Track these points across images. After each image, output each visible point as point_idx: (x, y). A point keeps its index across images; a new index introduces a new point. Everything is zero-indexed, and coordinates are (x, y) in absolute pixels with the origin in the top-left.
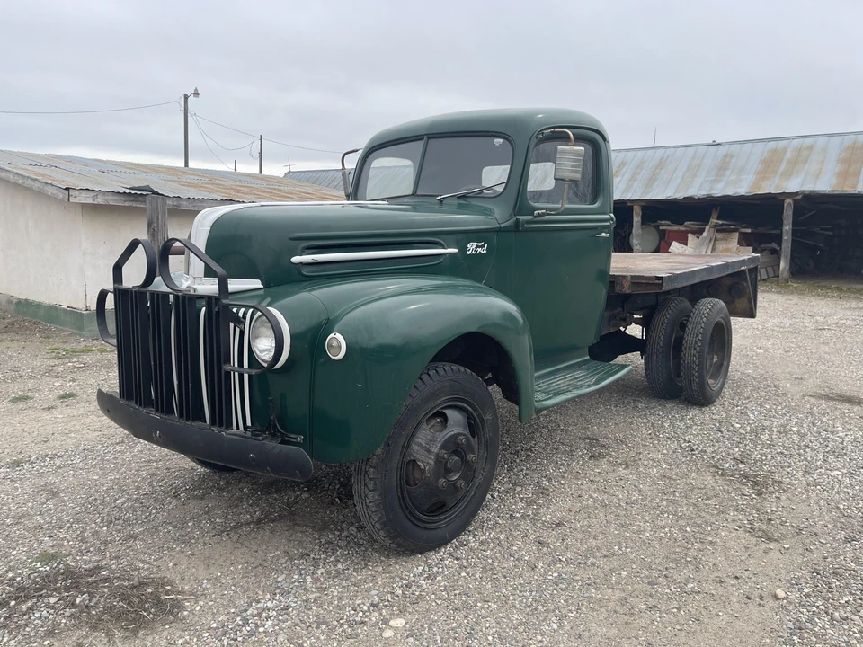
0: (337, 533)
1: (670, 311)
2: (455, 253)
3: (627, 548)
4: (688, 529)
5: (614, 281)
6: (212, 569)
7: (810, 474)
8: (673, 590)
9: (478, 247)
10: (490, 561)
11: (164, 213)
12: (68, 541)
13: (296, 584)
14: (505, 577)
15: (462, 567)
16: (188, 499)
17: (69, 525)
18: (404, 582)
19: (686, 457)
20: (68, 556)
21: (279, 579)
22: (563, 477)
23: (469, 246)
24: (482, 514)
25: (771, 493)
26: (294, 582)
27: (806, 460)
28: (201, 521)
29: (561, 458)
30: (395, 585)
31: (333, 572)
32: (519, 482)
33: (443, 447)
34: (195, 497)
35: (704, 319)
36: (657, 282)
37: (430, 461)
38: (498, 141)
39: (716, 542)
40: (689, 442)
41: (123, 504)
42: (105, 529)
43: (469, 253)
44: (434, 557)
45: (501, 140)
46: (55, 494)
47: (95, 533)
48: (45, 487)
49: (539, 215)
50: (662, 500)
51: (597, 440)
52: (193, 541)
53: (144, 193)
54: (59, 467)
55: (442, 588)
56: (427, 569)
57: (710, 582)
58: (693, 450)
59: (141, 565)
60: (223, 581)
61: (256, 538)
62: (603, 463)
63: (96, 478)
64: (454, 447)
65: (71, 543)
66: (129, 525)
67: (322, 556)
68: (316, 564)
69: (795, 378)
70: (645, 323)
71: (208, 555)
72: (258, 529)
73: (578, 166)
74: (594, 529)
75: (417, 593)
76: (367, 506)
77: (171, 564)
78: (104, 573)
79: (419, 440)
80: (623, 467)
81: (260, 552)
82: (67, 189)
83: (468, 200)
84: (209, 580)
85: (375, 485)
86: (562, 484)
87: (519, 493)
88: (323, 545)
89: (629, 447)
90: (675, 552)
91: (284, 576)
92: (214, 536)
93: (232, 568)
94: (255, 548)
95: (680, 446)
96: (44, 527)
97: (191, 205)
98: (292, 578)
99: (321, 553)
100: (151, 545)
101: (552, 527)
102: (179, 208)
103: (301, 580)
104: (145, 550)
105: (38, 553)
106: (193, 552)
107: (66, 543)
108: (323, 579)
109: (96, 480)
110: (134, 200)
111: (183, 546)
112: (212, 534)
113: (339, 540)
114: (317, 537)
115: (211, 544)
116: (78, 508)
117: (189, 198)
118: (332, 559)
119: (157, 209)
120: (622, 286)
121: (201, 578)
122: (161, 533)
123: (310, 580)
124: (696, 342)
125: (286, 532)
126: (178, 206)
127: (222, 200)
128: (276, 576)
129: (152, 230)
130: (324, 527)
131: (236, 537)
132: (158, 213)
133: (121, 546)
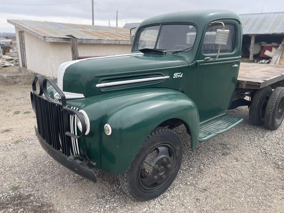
0: (117, 186)
1: (262, 92)
2: (168, 78)
3: (233, 206)
4: (260, 198)
5: (239, 83)
6: (69, 200)
9: (178, 74)
10: (174, 207)
11: (77, 45)
15: (163, 209)
17: (26, 172)
19: (263, 157)
20: (22, 188)
21: (91, 209)
22: (210, 164)
23: (174, 75)
24: (175, 182)
28: (70, 175)
29: (210, 154)
31: (112, 207)
32: (192, 166)
33: (156, 164)
35: (277, 97)
36: (258, 85)
37: (151, 169)
38: (191, 27)
39: (272, 206)
40: (265, 149)
42: (37, 175)
43: (174, 77)
44: (152, 202)
46: (26, 157)
47: (34, 177)
49: (207, 59)
50: (251, 180)
51: (226, 145)
52: (65, 185)
53: (70, 37)
54: (31, 144)
56: (148, 209)
58: (266, 154)
59: (45, 195)
60: (71, 207)
61: (88, 186)
62: (227, 157)
64: (161, 163)
65: (25, 181)
66: (46, 174)
67: (110, 198)
68: (106, 203)
70: (251, 95)
71: (69, 193)
72: (89, 181)
73: (225, 39)
74: (220, 194)
77: (55, 196)
78: (32, 198)
79: (146, 161)
80: (236, 160)
81: (87, 193)
82: (44, 37)
84: (66, 206)
85: (127, 180)
86: (209, 168)
87: (191, 171)
88: (111, 192)
89: (239, 150)
91: (93, 207)
92: (73, 183)
93: (76, 201)
94: (86, 191)
95: (261, 151)
96: (18, 173)
97: (86, 41)
98: (96, 209)
99: (109, 196)
100: (51, 185)
101: (202, 191)
102: (82, 43)
103: (99, 210)
104: (48, 187)
105: (12, 186)
106: (64, 190)
107: (23, 181)
108: (107, 211)
109: (41, 151)
110: (67, 40)
111: (61, 187)
112: (72, 182)
113: (118, 190)
114: (110, 187)
115: (71, 187)
116: (31, 164)
117: (86, 39)
118: (113, 200)
119: (74, 43)
120: (242, 85)
121: (64, 204)
122: (56, 180)
123: (102, 210)
124: (272, 106)
125: (99, 184)
126: (82, 42)
127: (97, 39)
128: (90, 207)
129: (73, 51)
130: (113, 182)
131: (81, 184)
132: (74, 45)
133: (41, 184)
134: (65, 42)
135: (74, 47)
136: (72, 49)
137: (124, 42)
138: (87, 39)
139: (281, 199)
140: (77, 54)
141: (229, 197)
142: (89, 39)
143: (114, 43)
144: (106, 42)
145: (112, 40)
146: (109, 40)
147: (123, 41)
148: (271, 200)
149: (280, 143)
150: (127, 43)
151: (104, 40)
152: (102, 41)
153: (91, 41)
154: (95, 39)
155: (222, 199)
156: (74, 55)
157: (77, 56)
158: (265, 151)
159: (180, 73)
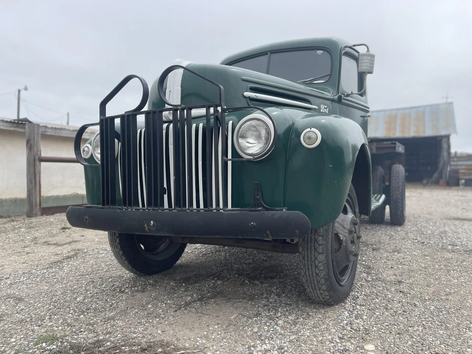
0: (265, 300)
6: (196, 331)
9: (324, 108)
10: (384, 304)
11: (38, 136)
12: (58, 327)
13: (271, 332)
14: (404, 312)
15: (371, 310)
16: (133, 292)
17: (48, 317)
18: (345, 322)
20: (65, 336)
21: (256, 330)
23: (321, 107)
26: (268, 331)
28: (156, 304)
30: (342, 325)
31: (290, 321)
34: (137, 291)
37: (345, 234)
38: (320, 52)
41: (83, 300)
42: (82, 316)
43: (321, 111)
45: (322, 51)
46: (20, 300)
47: (76, 320)
48: (8, 296)
52: (163, 316)
53: (24, 122)
55: (374, 323)
56: (350, 313)
59: (135, 335)
60: (213, 337)
61: (209, 309)
62: (383, 252)
63: (47, 288)
65: (60, 328)
66: (100, 311)
67: (271, 313)
69: (427, 214)
71: (182, 323)
72: (205, 303)
75: (362, 328)
77: (159, 332)
78: (108, 344)
79: (339, 221)
80: (396, 253)
81: (221, 317)
84: (200, 338)
86: (374, 263)
91: (256, 328)
93: (211, 328)
94: (215, 315)
95: (413, 242)
96: (28, 320)
97: (54, 132)
98: (264, 329)
99: (267, 312)
100: (130, 322)
101: (397, 284)
102: (45, 133)
103: (272, 329)
105: (35, 338)
106: (169, 322)
107: (56, 329)
108: (288, 326)
110: (16, 127)
111: (158, 320)
112: (173, 310)
113: (271, 303)
114: (253, 303)
115: (178, 316)
116: (48, 306)
117: (52, 128)
118: (279, 314)
119: (34, 131)
122: (131, 314)
123: (278, 328)
125: (228, 303)
126: (45, 132)
127: (73, 130)
128: (250, 329)
129: (29, 145)
130: (252, 298)
131: (194, 310)
132: (34, 134)
133: (105, 325)
134: (12, 129)
135: (32, 138)
136: (28, 142)
138: (56, 128)
140: (38, 151)
141: (436, 282)
142: (58, 129)
153: (62, 132)
154: (70, 130)
155: (431, 286)
156: (32, 153)
157: (38, 154)
158: (418, 242)
159: (326, 107)
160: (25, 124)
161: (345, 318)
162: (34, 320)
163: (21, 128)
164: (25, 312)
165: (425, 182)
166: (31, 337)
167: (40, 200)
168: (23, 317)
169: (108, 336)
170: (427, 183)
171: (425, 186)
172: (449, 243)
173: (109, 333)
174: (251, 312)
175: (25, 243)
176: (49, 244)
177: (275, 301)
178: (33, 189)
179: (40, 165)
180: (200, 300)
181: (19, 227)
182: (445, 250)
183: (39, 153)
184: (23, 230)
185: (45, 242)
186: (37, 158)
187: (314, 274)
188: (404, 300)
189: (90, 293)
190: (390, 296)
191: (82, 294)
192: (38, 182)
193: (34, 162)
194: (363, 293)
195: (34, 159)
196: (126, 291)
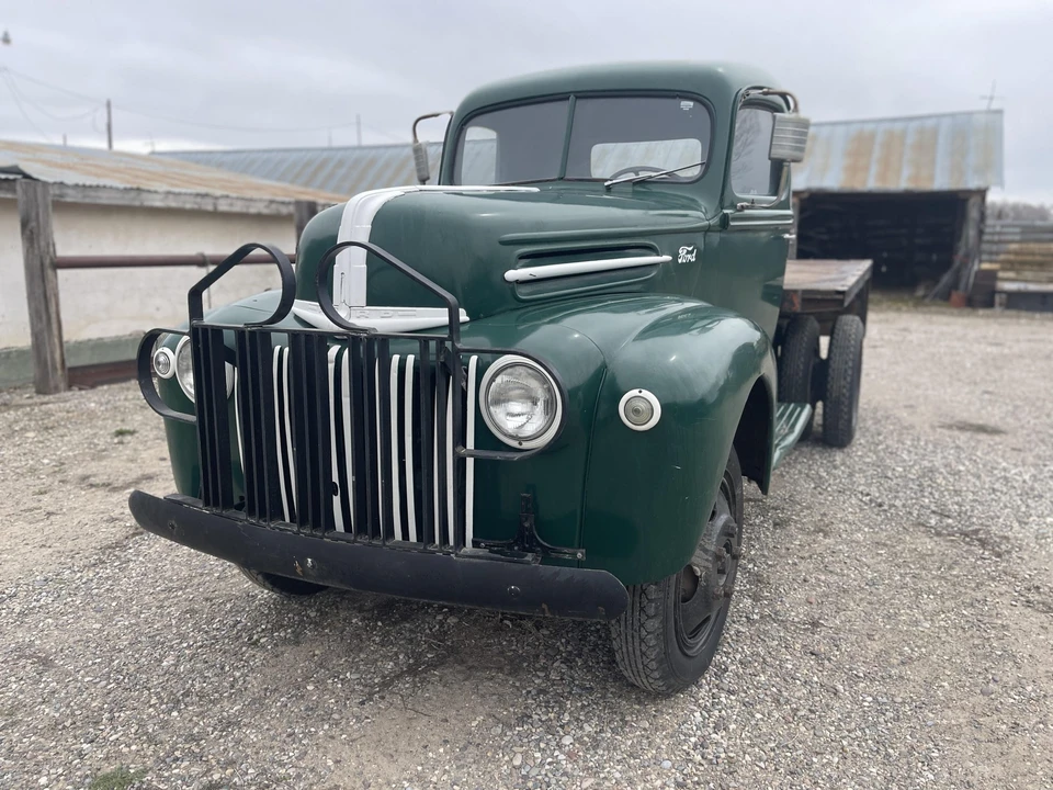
0: (541, 674)
2: (668, 262)
3: (918, 647)
4: (965, 612)
6: (402, 761)
7: (1026, 524)
8: (1017, 697)
9: (688, 252)
10: (775, 690)
11: (46, 207)
12: (129, 746)
13: (547, 767)
14: (811, 711)
15: (746, 704)
16: (276, 645)
17: (107, 715)
18: (693, 739)
19: (880, 515)
20: (145, 772)
21: (517, 762)
22: (764, 556)
23: (681, 251)
25: (1009, 552)
26: (542, 765)
27: (1006, 506)
28: (324, 682)
30: (685, 748)
31: (585, 738)
33: (718, 542)
34: (285, 641)
36: (838, 297)
37: (707, 564)
38: (687, 105)
39: (1008, 626)
40: (868, 495)
41: (176, 666)
42: (175, 714)
43: (680, 261)
44: (701, 695)
45: (691, 104)
46: (46, 663)
47: (164, 725)
48: (21, 652)
49: (743, 208)
50: (902, 576)
52: (336, 716)
53: (11, 177)
55: (748, 742)
56: (705, 714)
57: (1045, 680)
58: (880, 506)
59: (283, 771)
60: (434, 779)
61: (429, 699)
62: (794, 531)
63: (98, 626)
64: (725, 539)
65: (134, 747)
66: (211, 701)
67: (552, 715)
69: (906, 407)
71: (375, 738)
72: (421, 682)
73: (802, 142)
74: (860, 626)
75: (723, 755)
76: (642, 640)
77: (330, 763)
80: (821, 534)
81: (451, 721)
83: (649, 186)
84: (410, 780)
86: (771, 566)
88: (537, 696)
89: (807, 508)
90: (976, 646)
91: (519, 757)
92: (362, 703)
93: (430, 754)
94: (440, 715)
95: (861, 500)
96: (67, 724)
97: (80, 195)
98: (535, 758)
99: (544, 710)
100: (272, 733)
101: (808, 629)
102: (63, 200)
103: (549, 760)
104: (268, 744)
105: (87, 776)
106: (349, 735)
107: (125, 750)
108: (581, 753)
109: (101, 631)
111: (326, 727)
112: (357, 701)
113: (553, 685)
114: (518, 684)
115: (367, 718)
116: (104, 683)
117: (76, 185)
118: (567, 718)
119: (36, 201)
120: (793, 304)
121: (394, 778)
122: (274, 710)
123: (562, 757)
124: (846, 371)
125: (467, 683)
126: (61, 196)
127: (125, 189)
128: (506, 758)
129: (28, 232)
130: (515, 668)
131: (398, 700)
132: (37, 207)
133: (222, 740)
135: (33, 214)
136: (24, 225)
137: (231, 205)
138: (84, 186)
139: (1014, 603)
140: (48, 245)
141: (888, 627)
142: (91, 187)
143: (196, 207)
144: (162, 200)
145: (185, 194)
146: (174, 194)
147: (229, 201)
148: (994, 613)
149: (890, 474)
150: (244, 210)
151: (156, 192)
152: (144, 195)
153: (100, 194)
154: (117, 189)
155: (876, 638)
156: (36, 252)
157: (48, 253)
158: (871, 501)
159: (690, 249)
160: (14, 180)
161: (695, 728)
162: (79, 724)
163: (8, 190)
164: (60, 701)
165: (920, 292)
166: (79, 773)
167: (62, 355)
168: (57, 715)
169: (229, 771)
170: (924, 297)
171: (919, 304)
172: (934, 509)
173: (231, 763)
174: (511, 709)
175: (39, 478)
176: (92, 486)
177: (562, 679)
178: (46, 334)
179: (56, 274)
180: (412, 671)
181: (21, 429)
182: (922, 529)
183: (51, 249)
184: (31, 434)
185: (85, 478)
186: (47, 262)
187: (638, 653)
188: (815, 679)
189: (189, 647)
190: (790, 666)
191: (172, 647)
192: (54, 316)
193: (43, 270)
194: (738, 656)
195: (42, 265)
196: (262, 640)
